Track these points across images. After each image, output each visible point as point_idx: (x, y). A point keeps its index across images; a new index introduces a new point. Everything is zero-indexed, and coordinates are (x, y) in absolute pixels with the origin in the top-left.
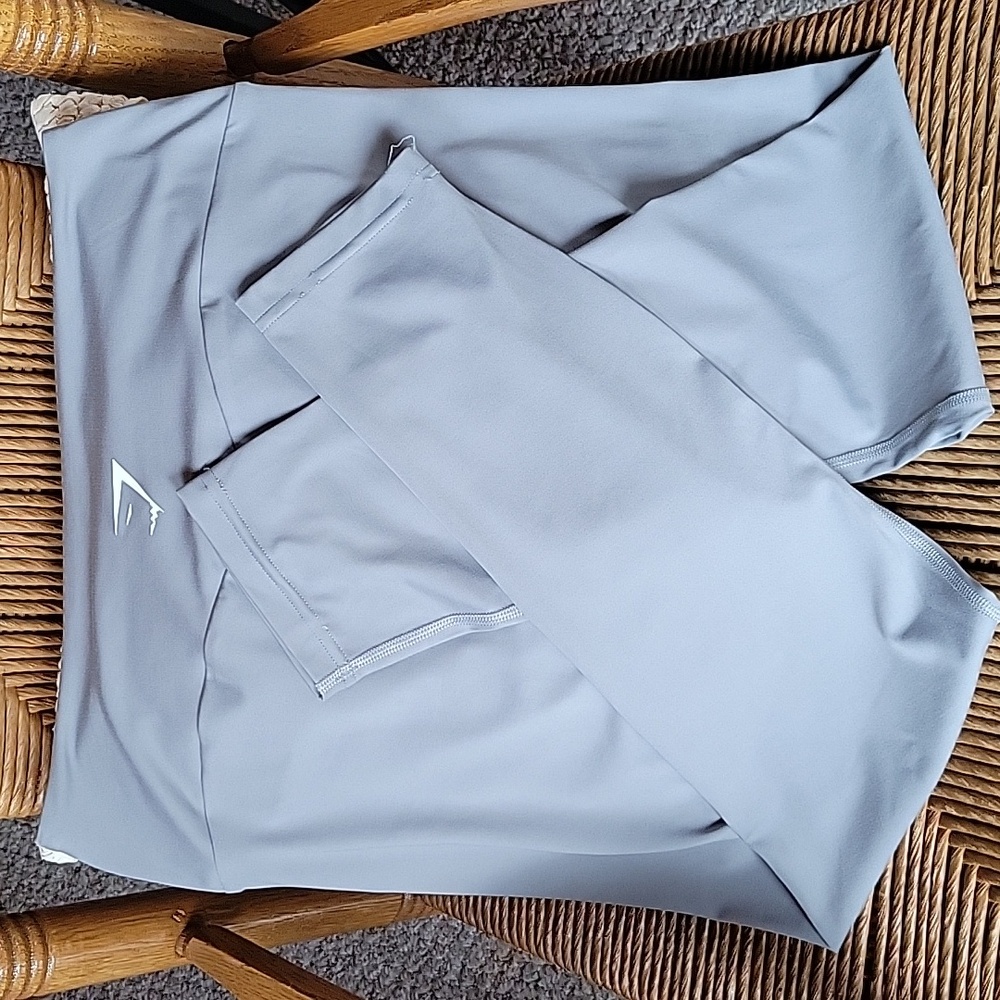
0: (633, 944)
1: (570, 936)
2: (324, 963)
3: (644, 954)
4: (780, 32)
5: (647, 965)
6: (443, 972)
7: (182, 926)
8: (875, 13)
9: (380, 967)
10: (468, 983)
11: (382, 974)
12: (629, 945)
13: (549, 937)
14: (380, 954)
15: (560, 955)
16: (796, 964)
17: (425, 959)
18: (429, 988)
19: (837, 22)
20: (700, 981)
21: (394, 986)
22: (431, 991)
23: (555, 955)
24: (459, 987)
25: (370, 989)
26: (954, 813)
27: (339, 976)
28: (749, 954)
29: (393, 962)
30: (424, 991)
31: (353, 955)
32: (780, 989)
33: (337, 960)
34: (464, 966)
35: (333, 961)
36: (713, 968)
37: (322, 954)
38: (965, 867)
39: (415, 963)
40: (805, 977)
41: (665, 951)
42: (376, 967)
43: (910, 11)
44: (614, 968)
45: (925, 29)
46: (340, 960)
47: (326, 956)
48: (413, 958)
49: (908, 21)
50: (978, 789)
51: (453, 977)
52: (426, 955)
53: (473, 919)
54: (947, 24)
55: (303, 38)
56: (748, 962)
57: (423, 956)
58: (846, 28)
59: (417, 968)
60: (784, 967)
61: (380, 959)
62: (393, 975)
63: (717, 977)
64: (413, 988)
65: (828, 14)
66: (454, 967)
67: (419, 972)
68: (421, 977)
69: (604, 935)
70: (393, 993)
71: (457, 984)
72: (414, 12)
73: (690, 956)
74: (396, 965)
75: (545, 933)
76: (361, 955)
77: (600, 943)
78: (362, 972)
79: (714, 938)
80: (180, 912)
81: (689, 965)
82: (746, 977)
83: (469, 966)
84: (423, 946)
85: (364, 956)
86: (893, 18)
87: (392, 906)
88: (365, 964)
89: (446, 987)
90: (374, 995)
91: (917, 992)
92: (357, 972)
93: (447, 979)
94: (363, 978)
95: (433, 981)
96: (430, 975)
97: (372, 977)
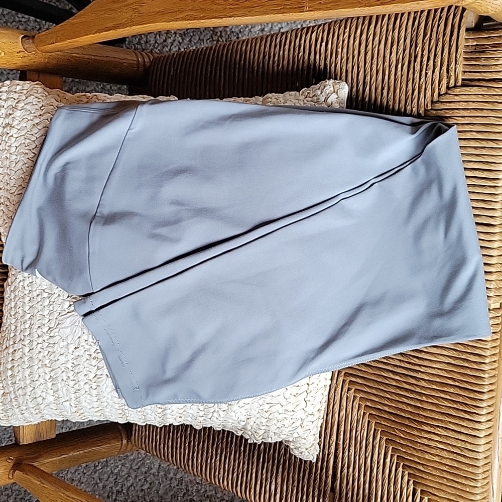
0: (229, 465)
1: (199, 461)
2: (93, 465)
3: (233, 470)
4: (289, 35)
5: (235, 475)
6: (150, 468)
7: (12, 464)
8: (332, 29)
9: (120, 467)
10: (162, 473)
11: (121, 470)
12: (227, 466)
13: (190, 461)
14: (120, 460)
15: (195, 470)
16: (301, 474)
17: (141, 462)
18: (143, 476)
19: (315, 32)
20: (259, 482)
21: (126, 476)
22: (144, 478)
23: (193, 470)
24: (158, 475)
25: (115, 477)
26: (370, 405)
27: (100, 471)
28: (280, 470)
29: (126, 464)
30: (141, 477)
31: (107, 461)
32: (295, 486)
33: (99, 463)
34: (160, 465)
35: (97, 464)
36: (264, 476)
38: (375, 429)
39: (137, 464)
40: (306, 480)
41: (243, 468)
43: (348, 29)
44: (220, 476)
45: (355, 38)
46: (100, 464)
48: (136, 462)
49: (347, 34)
50: (381, 394)
51: (154, 471)
52: (142, 460)
53: (155, 453)
54: (364, 36)
55: (59, 38)
56: (280, 474)
57: (141, 461)
58: (319, 35)
59: (137, 467)
60: (296, 476)
61: (120, 463)
62: (126, 471)
63: (266, 480)
64: (136, 477)
65: (311, 28)
66: (155, 466)
67: (138, 469)
68: (139, 471)
69: (215, 461)
70: (126, 479)
71: (157, 474)
72: (111, 30)
73: (254, 470)
74: (127, 465)
75: (188, 460)
76: (110, 461)
77: (214, 464)
78: (111, 469)
79: (265, 462)
80: (11, 457)
81: (254, 475)
82: (279, 480)
83: (162, 465)
84: (140, 456)
85: (112, 462)
86: (340, 32)
87: (116, 447)
88: (112, 465)
90: (117, 480)
91: (355, 487)
92: (108, 469)
93: (152, 471)
94: (112, 472)
95: (145, 473)
96: (144, 470)
97: (116, 471)
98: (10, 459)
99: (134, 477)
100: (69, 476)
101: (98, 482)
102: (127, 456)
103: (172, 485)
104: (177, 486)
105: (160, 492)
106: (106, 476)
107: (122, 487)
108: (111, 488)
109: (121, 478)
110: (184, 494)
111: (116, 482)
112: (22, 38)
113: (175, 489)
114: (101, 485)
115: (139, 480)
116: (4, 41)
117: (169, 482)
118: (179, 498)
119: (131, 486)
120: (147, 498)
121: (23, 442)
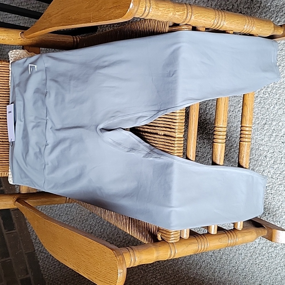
7: (15, 200)
9: (92, 221)
10: (108, 224)
11: (93, 223)
14: (92, 218)
25: (90, 226)
27: (85, 223)
30: (100, 226)
31: (87, 219)
35: (83, 220)
37: (81, 219)
39: (99, 220)
42: (91, 221)
47: (82, 219)
48: (98, 219)
59: (99, 221)
61: (92, 220)
62: (94, 223)
64: (98, 226)
67: (99, 222)
68: (100, 223)
74: (95, 221)
78: (89, 222)
89: (104, 226)
92: (88, 222)
93: (104, 224)
94: (89, 224)
95: (102, 224)
96: (101, 223)
97: (91, 223)
98: (15, 197)
99: (97, 226)
100: (73, 225)
101: (84, 228)
102: (95, 217)
103: (112, 230)
104: (114, 230)
105: (107, 233)
106: (87, 225)
107: (93, 231)
108: (89, 231)
109: (93, 226)
110: (117, 234)
111: (90, 228)
112: (21, 33)
113: (113, 232)
114: (85, 229)
115: (100, 227)
116: (13, 34)
117: (111, 228)
118: (115, 236)
119: (96, 230)
120: (102, 235)
121: (22, 192)
